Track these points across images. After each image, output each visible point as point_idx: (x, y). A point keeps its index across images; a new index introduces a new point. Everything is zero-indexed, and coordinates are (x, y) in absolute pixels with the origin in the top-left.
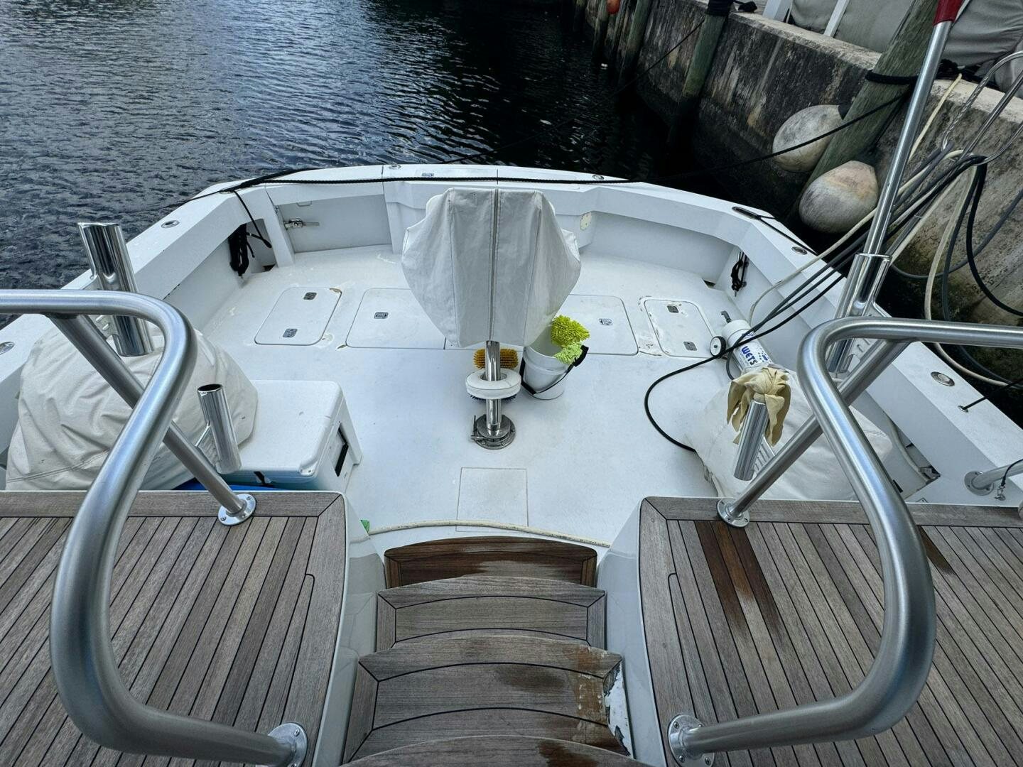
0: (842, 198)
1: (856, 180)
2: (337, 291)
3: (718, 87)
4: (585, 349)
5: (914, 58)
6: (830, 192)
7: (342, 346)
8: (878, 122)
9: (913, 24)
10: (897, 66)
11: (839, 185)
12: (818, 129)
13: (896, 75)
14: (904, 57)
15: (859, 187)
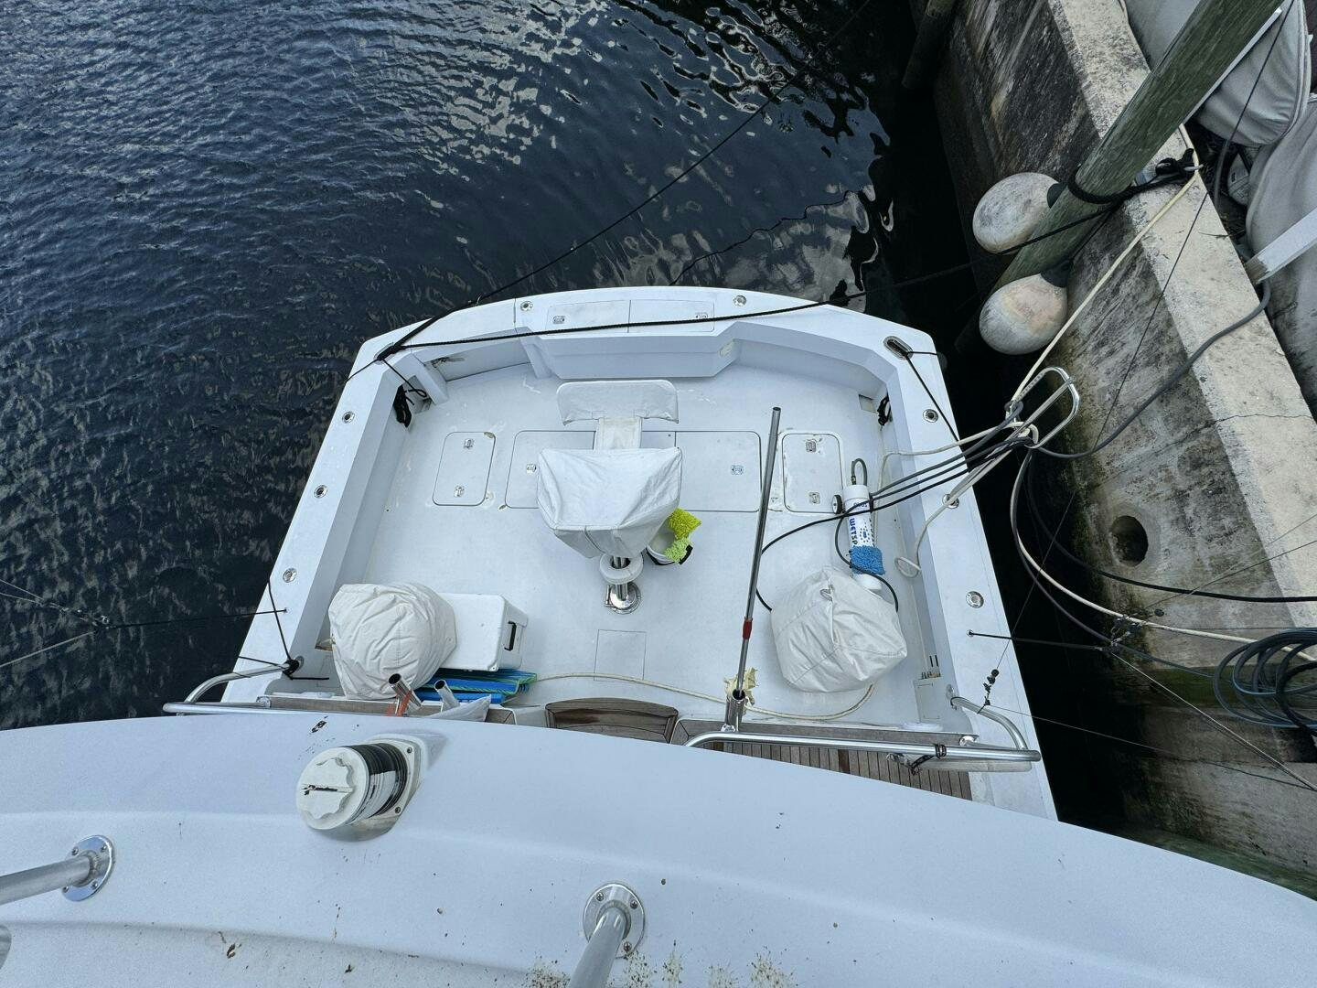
0: (1015, 329)
1: (1034, 310)
2: (492, 436)
3: (973, 16)
4: (689, 549)
5: (1115, 180)
6: (1004, 320)
7: (502, 507)
8: (1078, 234)
9: (1116, 142)
10: (1096, 184)
11: (1014, 313)
12: (1017, 219)
13: (1094, 193)
14: (1104, 177)
15: (1035, 318)
